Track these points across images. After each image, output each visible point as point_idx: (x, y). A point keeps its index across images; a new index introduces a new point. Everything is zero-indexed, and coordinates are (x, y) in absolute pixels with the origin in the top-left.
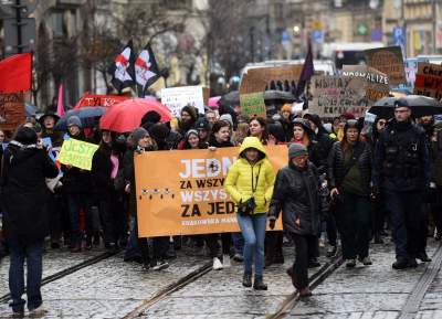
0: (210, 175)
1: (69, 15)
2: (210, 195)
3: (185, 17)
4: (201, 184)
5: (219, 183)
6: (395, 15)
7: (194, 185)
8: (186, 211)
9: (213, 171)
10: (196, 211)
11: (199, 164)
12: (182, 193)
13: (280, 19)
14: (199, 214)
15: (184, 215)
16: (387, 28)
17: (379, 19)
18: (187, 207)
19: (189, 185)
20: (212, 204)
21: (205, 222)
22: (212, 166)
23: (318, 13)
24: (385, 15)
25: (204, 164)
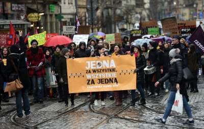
0: (98, 67)
1: (110, 10)
2: (98, 76)
3: (142, 10)
4: (94, 71)
5: (102, 71)
6: (201, 9)
7: (92, 71)
8: (89, 82)
9: (100, 66)
10: (93, 82)
11: (94, 63)
12: (87, 75)
13: (170, 10)
14: (94, 83)
15: (88, 84)
16: (198, 12)
17: (196, 10)
18: (89, 80)
19: (90, 72)
20: (99, 79)
21: (96, 87)
22: (99, 64)
23: (180, 8)
24: (198, 9)
25: (95, 63)
